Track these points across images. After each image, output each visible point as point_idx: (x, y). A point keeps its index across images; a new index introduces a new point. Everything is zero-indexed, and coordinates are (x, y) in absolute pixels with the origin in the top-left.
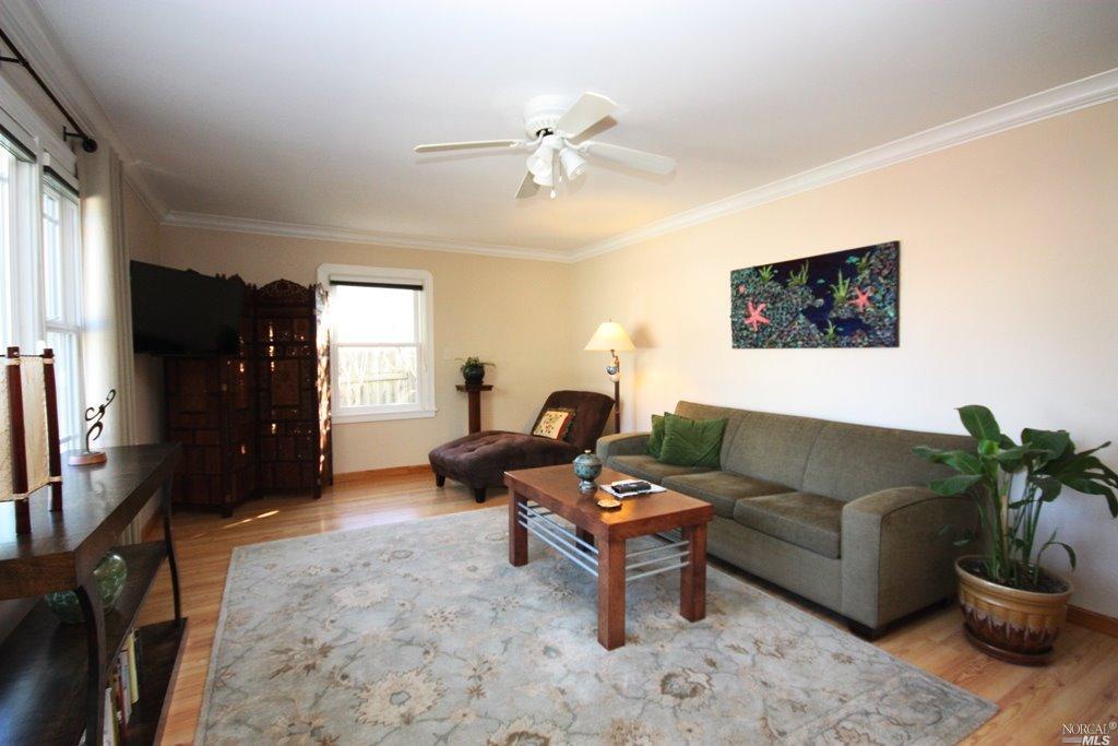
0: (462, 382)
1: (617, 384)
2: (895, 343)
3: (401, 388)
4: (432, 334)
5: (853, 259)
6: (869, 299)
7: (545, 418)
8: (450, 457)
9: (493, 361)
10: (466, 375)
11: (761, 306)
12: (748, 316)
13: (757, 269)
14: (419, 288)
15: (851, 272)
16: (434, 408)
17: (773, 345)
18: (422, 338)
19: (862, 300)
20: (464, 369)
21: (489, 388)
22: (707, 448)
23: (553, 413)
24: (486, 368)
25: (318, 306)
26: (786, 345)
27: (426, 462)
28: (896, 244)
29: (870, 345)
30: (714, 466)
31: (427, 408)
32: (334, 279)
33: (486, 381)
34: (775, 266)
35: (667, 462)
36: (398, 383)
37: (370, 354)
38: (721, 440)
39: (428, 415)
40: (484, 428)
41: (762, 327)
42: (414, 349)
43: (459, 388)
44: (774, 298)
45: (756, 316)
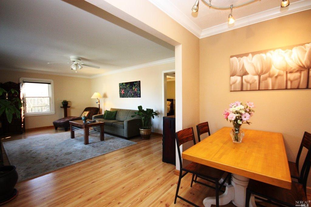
0: (62, 106)
1: (99, 105)
2: (140, 97)
3: (44, 108)
4: (53, 94)
5: (135, 83)
6: (137, 90)
7: (84, 113)
8: (59, 122)
9: (71, 101)
10: (63, 104)
11: (123, 90)
12: (121, 92)
13: (123, 83)
14: (50, 84)
15: (135, 85)
16: (54, 112)
17: (125, 97)
18: (51, 96)
19: (136, 90)
20: (62, 103)
21: (69, 107)
22: (113, 116)
23: (85, 112)
24: (69, 102)
25: (21, 88)
26: (127, 97)
27: (52, 125)
28: (140, 81)
29: (137, 97)
30: (115, 119)
31: (52, 112)
32: (24, 81)
33: (69, 105)
34: (125, 83)
35: (106, 119)
36: (43, 107)
37: (34, 99)
38: (116, 115)
39: (53, 114)
40: (68, 116)
41: (124, 94)
42: (49, 98)
43: (61, 107)
44: (125, 89)
45: (123, 92)
